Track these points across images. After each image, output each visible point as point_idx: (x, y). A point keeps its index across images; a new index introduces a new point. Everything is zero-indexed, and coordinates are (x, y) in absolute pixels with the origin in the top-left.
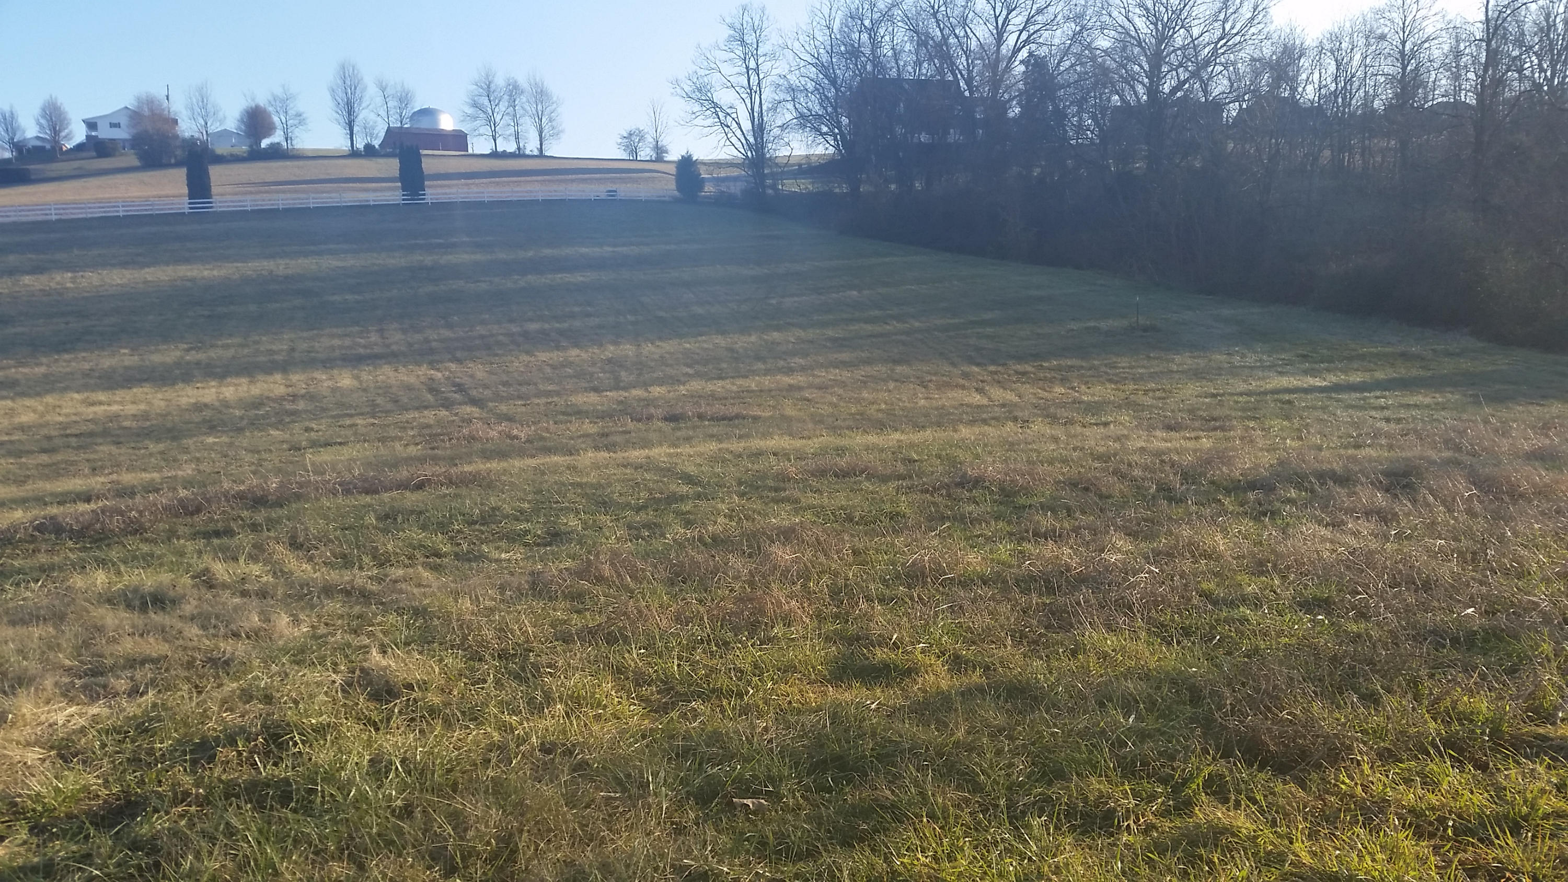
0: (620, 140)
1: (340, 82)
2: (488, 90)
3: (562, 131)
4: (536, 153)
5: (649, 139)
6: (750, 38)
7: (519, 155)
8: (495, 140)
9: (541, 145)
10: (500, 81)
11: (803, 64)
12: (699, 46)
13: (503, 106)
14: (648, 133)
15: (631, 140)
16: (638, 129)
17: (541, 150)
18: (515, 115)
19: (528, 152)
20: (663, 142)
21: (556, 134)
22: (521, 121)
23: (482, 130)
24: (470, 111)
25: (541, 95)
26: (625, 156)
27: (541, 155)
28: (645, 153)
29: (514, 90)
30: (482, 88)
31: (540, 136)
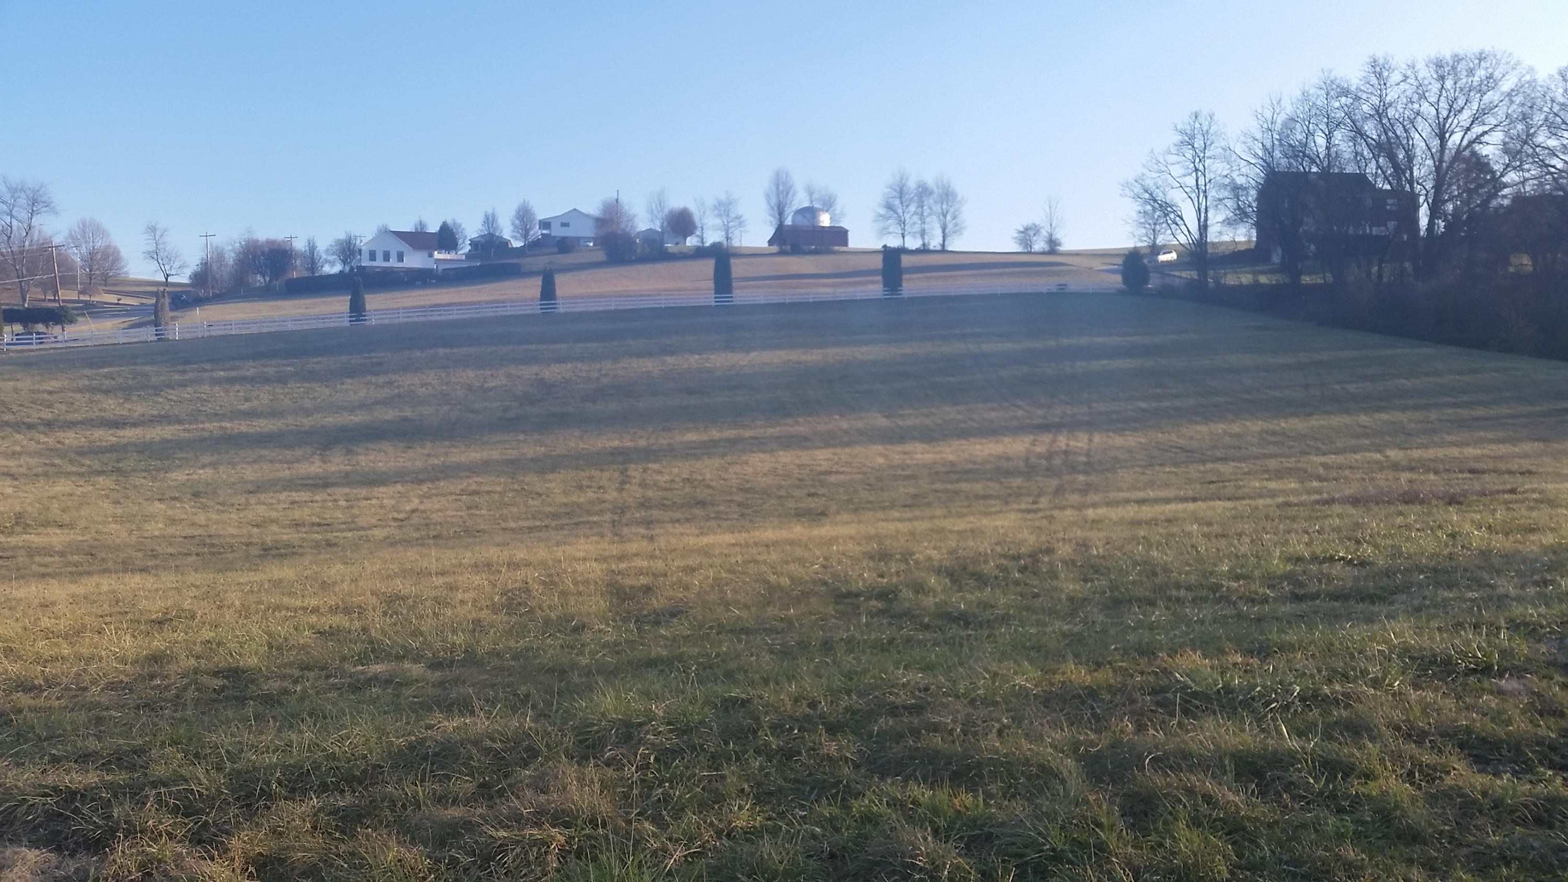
0: (1016, 235)
1: (774, 188)
2: (901, 192)
3: (964, 228)
4: (939, 248)
5: (1044, 233)
6: (1199, 143)
7: (924, 250)
8: (903, 237)
9: (944, 241)
10: (912, 184)
11: (1243, 163)
12: (1152, 152)
13: (912, 208)
14: (1043, 227)
15: (1027, 234)
16: (1034, 224)
17: (943, 245)
18: (922, 214)
19: (931, 248)
20: (1059, 235)
21: (958, 230)
22: (928, 220)
23: (891, 229)
24: (882, 211)
25: (947, 195)
26: (1020, 249)
27: (943, 251)
28: (1039, 245)
29: (924, 191)
30: (895, 190)
31: (944, 230)
